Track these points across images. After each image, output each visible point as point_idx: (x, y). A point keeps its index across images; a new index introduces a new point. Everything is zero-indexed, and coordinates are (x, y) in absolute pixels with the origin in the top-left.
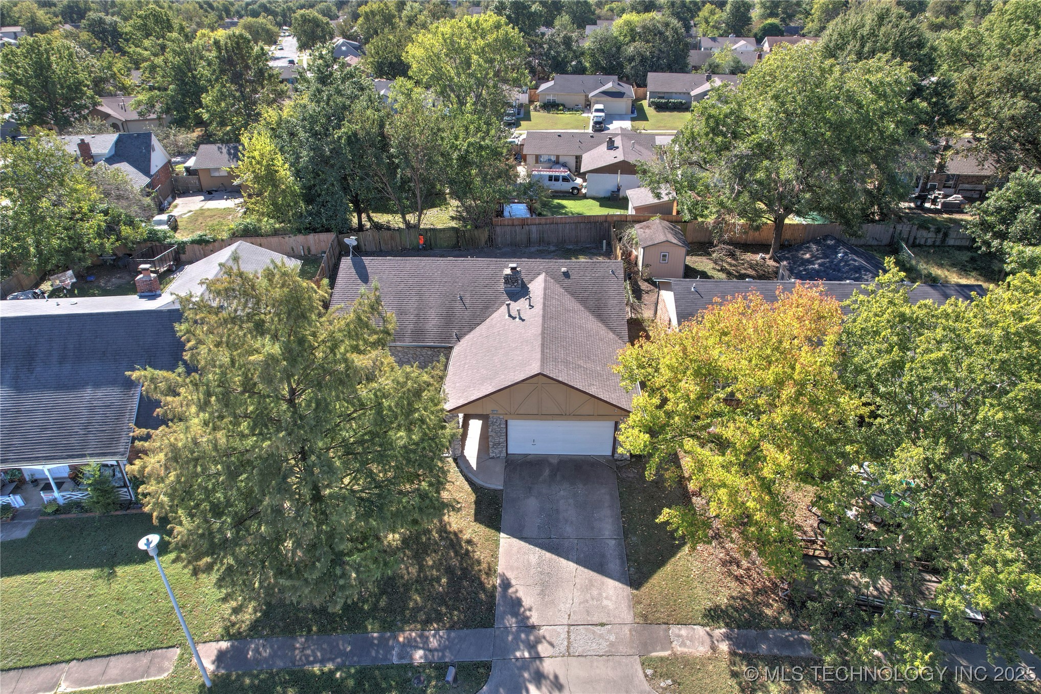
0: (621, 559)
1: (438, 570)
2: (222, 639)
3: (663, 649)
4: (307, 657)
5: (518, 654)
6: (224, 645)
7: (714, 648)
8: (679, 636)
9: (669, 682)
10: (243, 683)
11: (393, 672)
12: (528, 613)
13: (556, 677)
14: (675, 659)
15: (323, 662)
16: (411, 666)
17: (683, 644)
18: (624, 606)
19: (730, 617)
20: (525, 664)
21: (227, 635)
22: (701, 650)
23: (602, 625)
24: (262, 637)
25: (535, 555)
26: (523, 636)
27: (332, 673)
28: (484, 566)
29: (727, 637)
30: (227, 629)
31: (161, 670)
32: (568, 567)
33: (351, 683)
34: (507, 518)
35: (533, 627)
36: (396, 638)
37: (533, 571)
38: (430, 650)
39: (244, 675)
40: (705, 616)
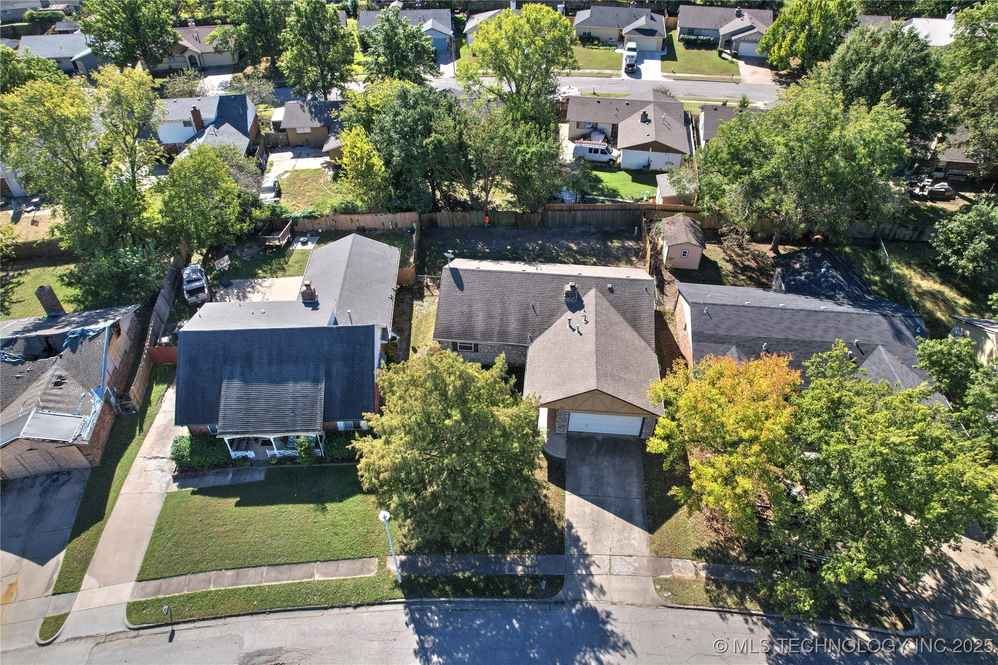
0: (643, 513)
1: (527, 515)
2: (401, 553)
3: (667, 574)
4: (453, 567)
5: (579, 572)
6: (403, 558)
7: (697, 574)
8: (677, 566)
9: (670, 594)
10: (419, 582)
11: (505, 579)
12: (584, 546)
13: (601, 587)
14: (673, 580)
15: (464, 571)
16: (515, 576)
17: (679, 571)
18: (644, 544)
19: (708, 555)
20: (583, 578)
21: (403, 551)
22: (690, 575)
23: (631, 556)
24: (425, 554)
25: (589, 507)
26: (582, 560)
27: (470, 578)
28: (556, 513)
29: (705, 568)
30: (402, 548)
31: (370, 571)
32: (610, 517)
33: (482, 584)
34: (569, 480)
35: (588, 555)
36: (505, 558)
37: (587, 518)
38: (527, 567)
39: (419, 576)
40: (693, 554)
